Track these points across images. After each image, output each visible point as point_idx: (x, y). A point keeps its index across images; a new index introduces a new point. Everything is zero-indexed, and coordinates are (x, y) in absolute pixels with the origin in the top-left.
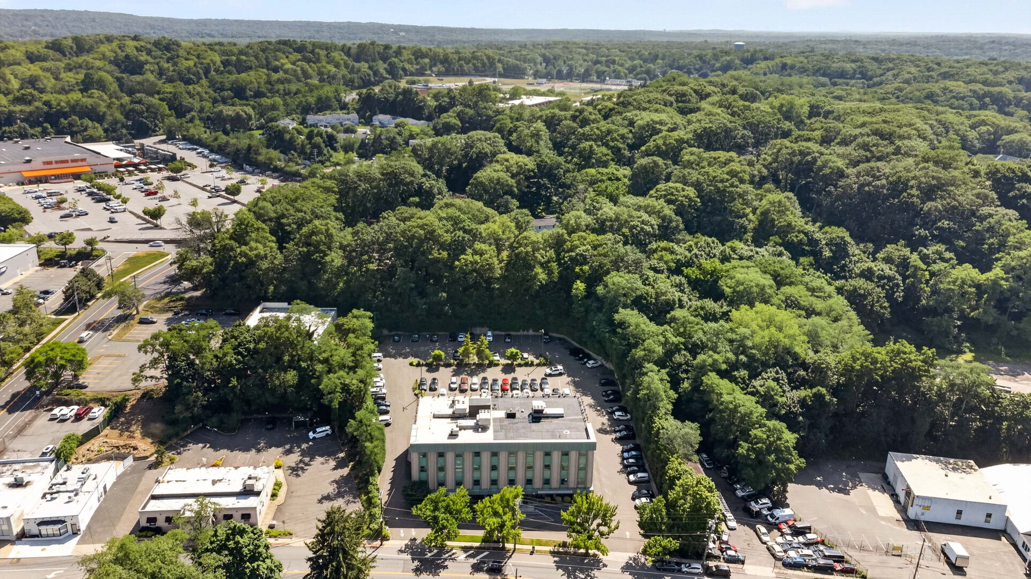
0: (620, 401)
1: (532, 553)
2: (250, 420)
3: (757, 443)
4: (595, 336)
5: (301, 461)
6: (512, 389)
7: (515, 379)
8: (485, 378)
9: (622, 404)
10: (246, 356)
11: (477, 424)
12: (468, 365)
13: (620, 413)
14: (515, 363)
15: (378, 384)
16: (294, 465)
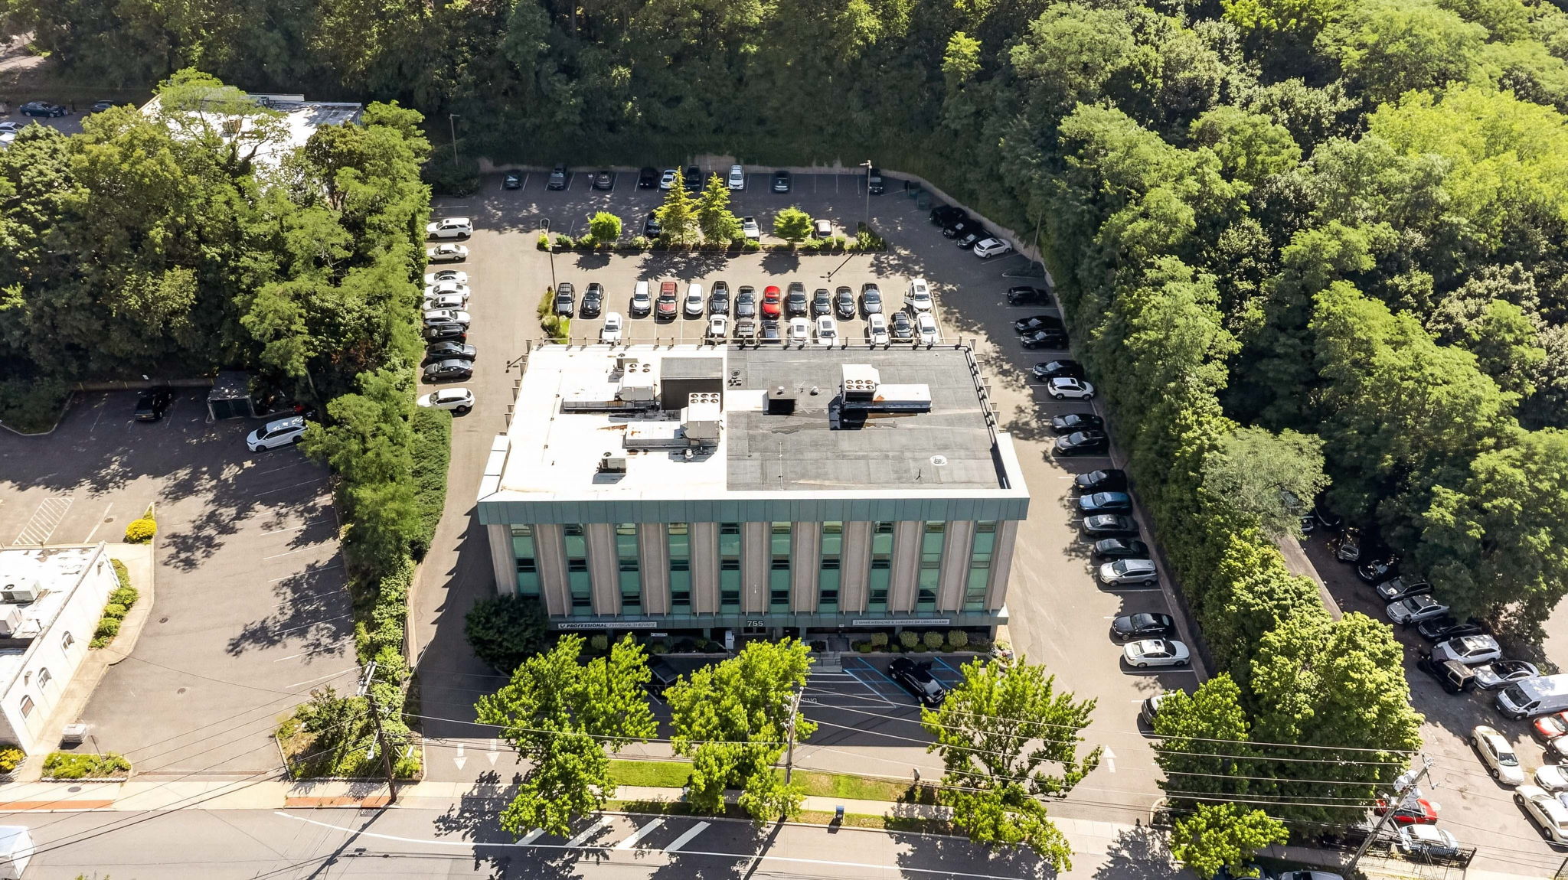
0: (1065, 346)
1: (835, 825)
2: (93, 396)
3: (1491, 495)
4: (1000, 178)
5: (212, 518)
6: (790, 314)
7: (797, 286)
8: (720, 285)
9: (1072, 353)
10: (46, 225)
11: (681, 433)
12: (681, 249)
13: (1066, 381)
14: (798, 245)
15: (449, 299)
16: (186, 530)
